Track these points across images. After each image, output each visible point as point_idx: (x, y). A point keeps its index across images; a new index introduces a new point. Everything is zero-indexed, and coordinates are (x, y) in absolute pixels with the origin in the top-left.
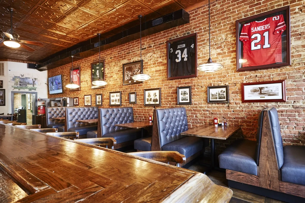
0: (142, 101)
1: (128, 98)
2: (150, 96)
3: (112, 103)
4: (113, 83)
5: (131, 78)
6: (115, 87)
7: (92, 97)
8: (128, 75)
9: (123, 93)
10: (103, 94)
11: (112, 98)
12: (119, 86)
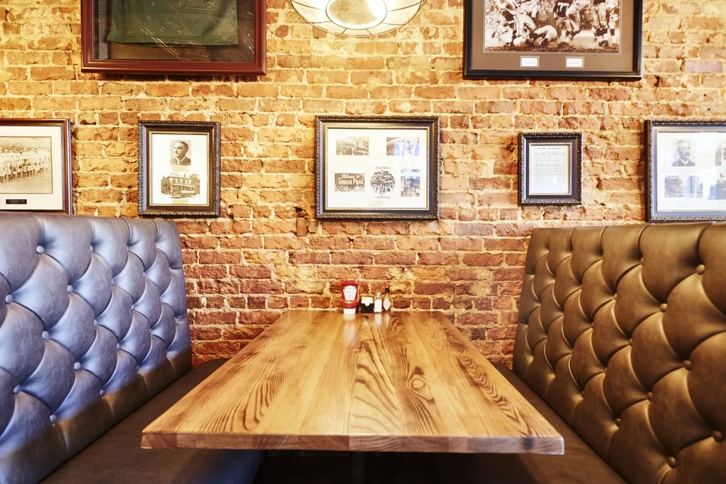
0: (622, 191)
1: (496, 171)
2: (691, 164)
3: (336, 200)
4: (358, 55)
5: (533, 35)
6: (374, 83)
7: (80, 144)
8: (509, 17)
9: (449, 129)
10: (227, 125)
11: (335, 164)
12: (421, 80)
